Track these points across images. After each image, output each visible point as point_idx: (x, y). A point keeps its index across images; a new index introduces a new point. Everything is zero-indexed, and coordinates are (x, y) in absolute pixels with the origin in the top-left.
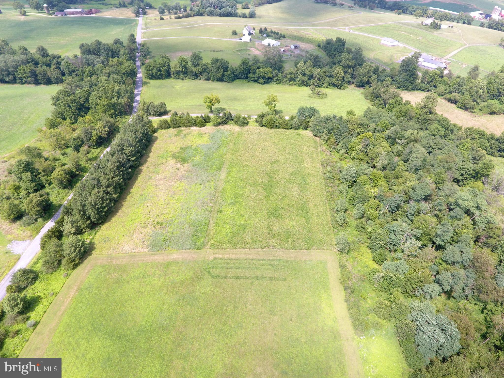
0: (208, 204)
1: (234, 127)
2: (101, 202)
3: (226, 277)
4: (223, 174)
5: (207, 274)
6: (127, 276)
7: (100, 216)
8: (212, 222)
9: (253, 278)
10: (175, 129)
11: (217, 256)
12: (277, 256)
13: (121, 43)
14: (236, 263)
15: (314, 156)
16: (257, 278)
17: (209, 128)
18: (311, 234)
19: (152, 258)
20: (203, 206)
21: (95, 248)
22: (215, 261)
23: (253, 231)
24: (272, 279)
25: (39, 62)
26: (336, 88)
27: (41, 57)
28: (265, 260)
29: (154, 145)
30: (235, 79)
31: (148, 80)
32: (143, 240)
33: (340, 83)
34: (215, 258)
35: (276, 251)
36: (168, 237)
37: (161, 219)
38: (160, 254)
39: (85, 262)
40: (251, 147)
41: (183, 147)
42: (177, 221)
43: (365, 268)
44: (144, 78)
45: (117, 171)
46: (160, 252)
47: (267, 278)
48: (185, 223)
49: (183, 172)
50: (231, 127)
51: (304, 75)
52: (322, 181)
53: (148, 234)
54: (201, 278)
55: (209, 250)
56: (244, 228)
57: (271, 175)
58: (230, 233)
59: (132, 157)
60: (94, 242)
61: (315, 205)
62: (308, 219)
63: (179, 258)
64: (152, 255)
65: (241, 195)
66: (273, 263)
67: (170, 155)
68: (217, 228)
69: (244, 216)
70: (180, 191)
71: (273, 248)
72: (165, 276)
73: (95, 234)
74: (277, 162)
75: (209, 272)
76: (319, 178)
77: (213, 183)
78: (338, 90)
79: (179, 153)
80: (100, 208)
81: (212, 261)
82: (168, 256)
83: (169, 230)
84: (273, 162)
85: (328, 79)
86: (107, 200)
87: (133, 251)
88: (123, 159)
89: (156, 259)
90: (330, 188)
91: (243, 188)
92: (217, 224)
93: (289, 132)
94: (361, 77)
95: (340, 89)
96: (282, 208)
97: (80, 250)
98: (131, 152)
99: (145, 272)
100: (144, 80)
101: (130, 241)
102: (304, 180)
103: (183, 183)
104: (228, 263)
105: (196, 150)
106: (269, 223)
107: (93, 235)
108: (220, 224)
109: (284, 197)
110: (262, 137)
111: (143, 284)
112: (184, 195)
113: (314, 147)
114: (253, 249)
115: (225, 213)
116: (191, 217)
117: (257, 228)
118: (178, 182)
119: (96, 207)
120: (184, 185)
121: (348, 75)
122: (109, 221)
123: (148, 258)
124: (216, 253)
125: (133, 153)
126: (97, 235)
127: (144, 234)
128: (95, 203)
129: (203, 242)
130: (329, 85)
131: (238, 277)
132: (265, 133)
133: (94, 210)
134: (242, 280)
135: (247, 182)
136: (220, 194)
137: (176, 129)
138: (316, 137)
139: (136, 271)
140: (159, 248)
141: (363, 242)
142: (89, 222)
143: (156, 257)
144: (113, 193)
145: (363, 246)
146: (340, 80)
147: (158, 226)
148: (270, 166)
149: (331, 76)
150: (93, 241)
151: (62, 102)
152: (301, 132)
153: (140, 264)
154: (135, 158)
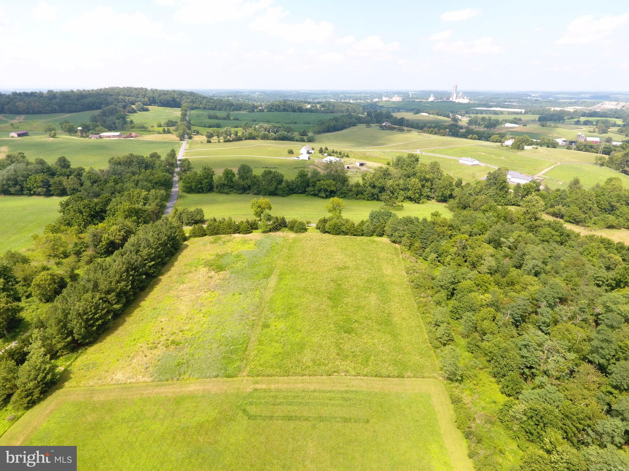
0: (249, 317)
1: (288, 234)
2: (93, 311)
3: (271, 418)
4: (273, 282)
5: (241, 413)
6: (112, 417)
7: (88, 331)
8: (253, 339)
9: (315, 419)
10: (212, 237)
11: (258, 386)
12: (353, 386)
13: (159, 157)
14: (288, 396)
15: (395, 262)
16: (321, 419)
17: (256, 235)
18: (401, 355)
19: (156, 390)
20: (242, 320)
21: (71, 378)
22: (255, 395)
23: (314, 351)
24: (346, 420)
25: (56, 173)
26: (414, 202)
27: (60, 168)
28: (333, 391)
29: (182, 253)
30: (291, 194)
31: (185, 194)
32: (147, 366)
33: (417, 196)
34: (256, 390)
35: (351, 379)
36: (185, 361)
37: (178, 337)
38: (169, 385)
39: (50, 399)
40: (310, 252)
41: (220, 254)
42: (201, 340)
43: (493, 405)
44: (181, 192)
45: (125, 274)
46: (170, 382)
47: (338, 419)
48: (212, 341)
49: (218, 281)
50: (285, 233)
51: (374, 187)
52: (409, 290)
53: (155, 357)
54: (231, 419)
55: (246, 378)
56: (302, 346)
57: (339, 282)
58: (280, 353)
59: (149, 262)
60: (71, 370)
61: (404, 319)
62: (395, 336)
63: (199, 390)
64: (157, 386)
65: (297, 306)
66: (346, 396)
67: (201, 263)
68: (261, 347)
69: (300, 331)
70: (211, 302)
71: (346, 375)
72: (173, 417)
73: (76, 358)
74: (346, 268)
75: (244, 411)
76: (404, 286)
77: (258, 292)
78: (416, 204)
79: (213, 260)
80: (91, 319)
81: (250, 395)
82: (181, 387)
83: (188, 351)
84: (341, 268)
85: (402, 192)
86: (103, 309)
87: (129, 381)
88: (136, 261)
89: (163, 393)
90: (422, 299)
91: (300, 297)
92: (261, 342)
93: (359, 238)
94: (442, 190)
95: (419, 203)
96: (356, 321)
97: (45, 377)
98: (149, 255)
99: (142, 411)
100: (180, 194)
101: (127, 368)
102: (384, 289)
103: (216, 293)
104: (275, 397)
105: (238, 256)
106: (338, 340)
107: (72, 360)
108: (265, 342)
109: (359, 307)
110: (324, 243)
111: (135, 430)
112: (217, 307)
113: (393, 253)
114: (315, 375)
115: (273, 328)
116: (223, 334)
117: (321, 346)
118: (209, 292)
119: (85, 317)
120: (217, 295)
121: (425, 189)
122: (101, 342)
123: (150, 391)
124: (257, 383)
125: (152, 256)
126: (78, 360)
127: (150, 356)
128: (84, 311)
129: (238, 367)
130: (405, 199)
131: (291, 417)
132: (329, 239)
133: (81, 321)
134: (298, 422)
135: (305, 290)
136: (268, 305)
137: (214, 236)
138: (396, 243)
139: (128, 410)
140: (168, 376)
141: (481, 366)
142: (69, 339)
143: (163, 390)
144: (114, 302)
145: (481, 372)
146: (417, 193)
147: (172, 347)
148: (336, 272)
149: (406, 189)
150: (69, 369)
151: (72, 207)
152: (376, 238)
153: (136, 400)
154: (153, 263)
